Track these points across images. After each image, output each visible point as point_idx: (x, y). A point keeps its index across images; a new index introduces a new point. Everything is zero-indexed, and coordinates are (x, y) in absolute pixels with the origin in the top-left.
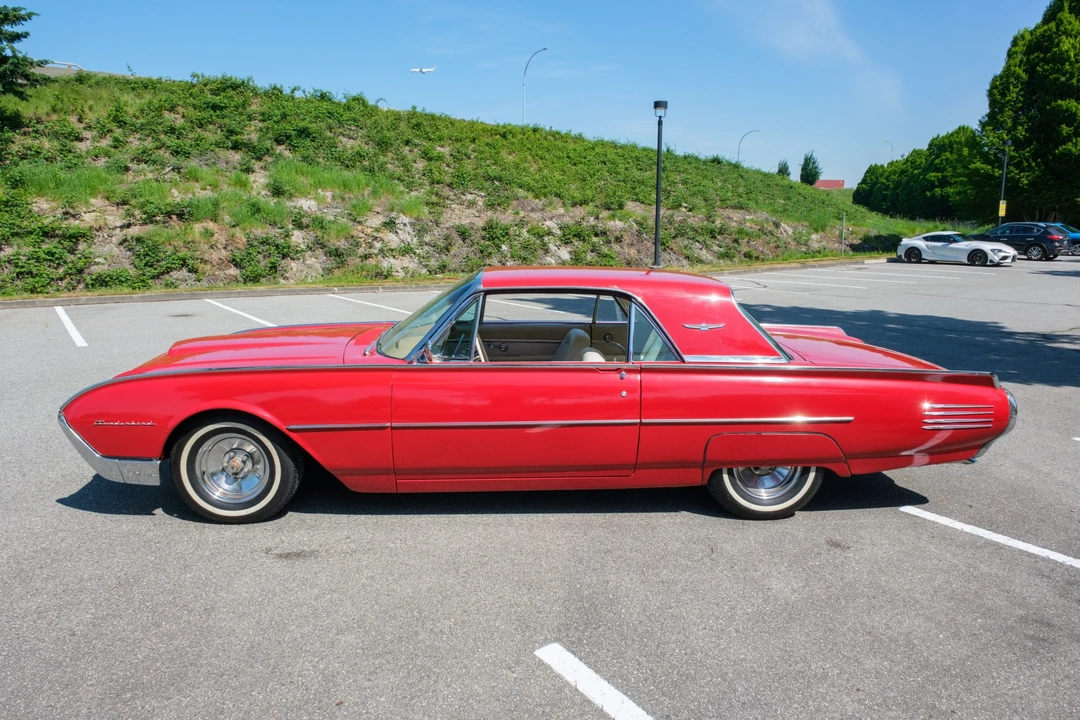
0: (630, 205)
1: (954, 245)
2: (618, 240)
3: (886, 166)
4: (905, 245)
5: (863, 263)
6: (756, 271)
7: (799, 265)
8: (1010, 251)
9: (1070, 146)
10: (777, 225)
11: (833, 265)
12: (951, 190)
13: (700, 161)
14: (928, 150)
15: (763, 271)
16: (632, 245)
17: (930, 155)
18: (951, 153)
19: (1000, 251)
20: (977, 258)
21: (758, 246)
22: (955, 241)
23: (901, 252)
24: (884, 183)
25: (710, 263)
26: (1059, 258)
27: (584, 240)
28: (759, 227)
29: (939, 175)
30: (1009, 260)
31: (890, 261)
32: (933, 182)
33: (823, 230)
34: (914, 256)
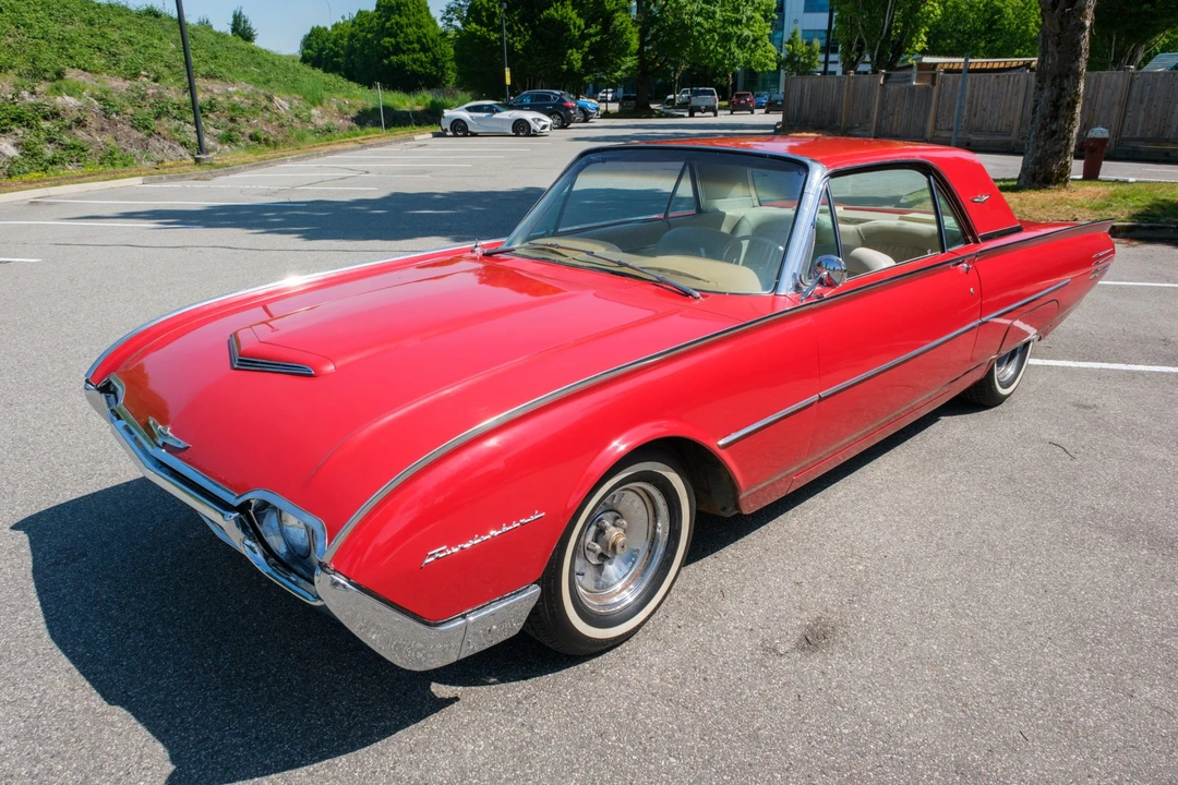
0: (72, 75)
1: (497, 116)
2: (80, 123)
3: (329, 28)
4: (449, 117)
5: (413, 139)
6: (318, 155)
7: (359, 146)
8: (548, 121)
9: (552, 11)
10: (270, 99)
11: (388, 143)
12: (405, 58)
13: (131, 12)
14: (376, 11)
15: (326, 154)
16: (103, 129)
17: (380, 17)
18: (400, 16)
19: (539, 120)
20: (522, 128)
21: (258, 124)
22: (498, 111)
23: (446, 124)
24: (331, 49)
25: (214, 149)
26: (572, 125)
27: (28, 125)
28: (250, 102)
29: (392, 40)
30: (547, 129)
31: (436, 135)
32: (387, 48)
33: (321, 104)
34: (460, 128)
